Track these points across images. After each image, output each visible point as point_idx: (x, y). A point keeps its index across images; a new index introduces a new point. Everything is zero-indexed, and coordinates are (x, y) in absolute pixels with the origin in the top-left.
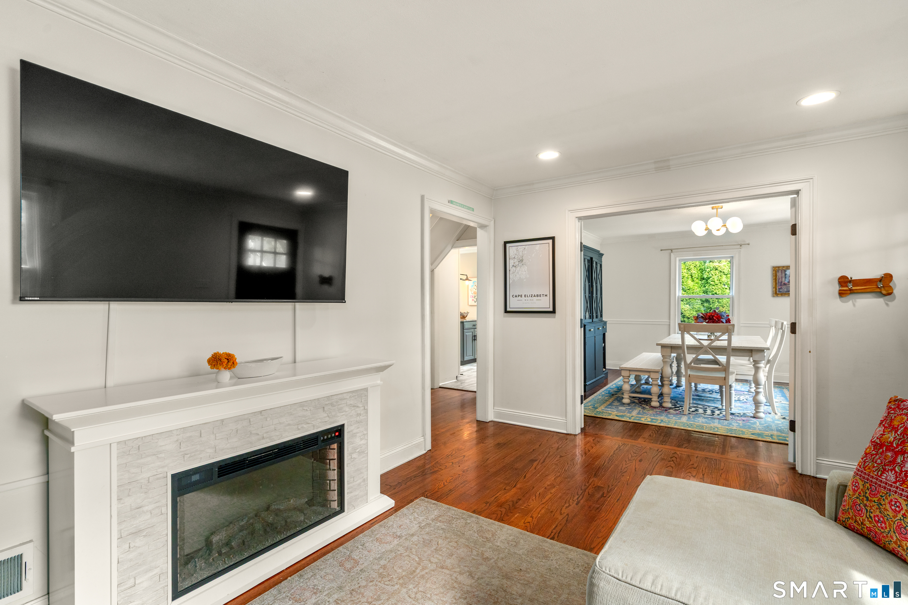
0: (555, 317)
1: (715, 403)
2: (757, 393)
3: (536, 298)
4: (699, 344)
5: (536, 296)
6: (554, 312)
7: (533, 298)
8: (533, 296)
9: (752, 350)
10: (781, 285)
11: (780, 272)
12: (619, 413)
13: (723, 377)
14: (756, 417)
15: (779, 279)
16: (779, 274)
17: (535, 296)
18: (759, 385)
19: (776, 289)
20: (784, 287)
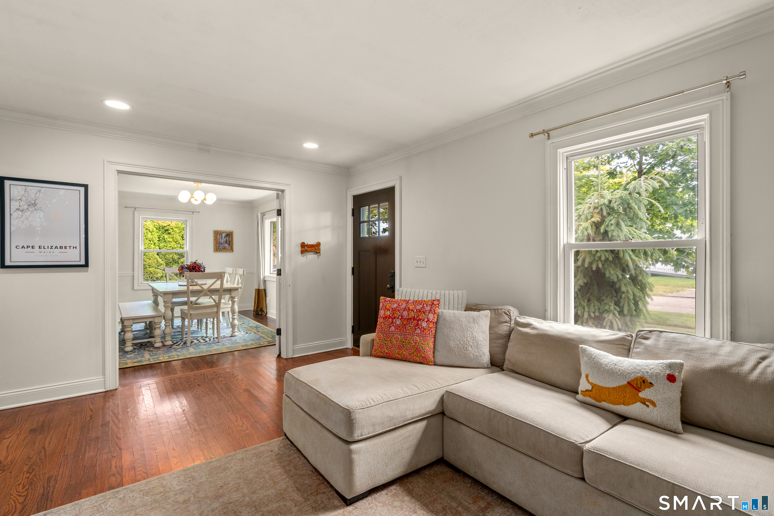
0: (87, 271)
1: (197, 334)
2: (233, 319)
3: (59, 250)
4: (201, 288)
5: (59, 248)
6: (86, 265)
7: (54, 250)
8: (54, 247)
9: (231, 289)
10: (219, 244)
11: (218, 234)
12: (133, 360)
13: (215, 312)
14: (233, 336)
15: (218, 240)
16: (218, 236)
17: (56, 247)
18: (235, 313)
19: (216, 247)
20: (221, 245)
